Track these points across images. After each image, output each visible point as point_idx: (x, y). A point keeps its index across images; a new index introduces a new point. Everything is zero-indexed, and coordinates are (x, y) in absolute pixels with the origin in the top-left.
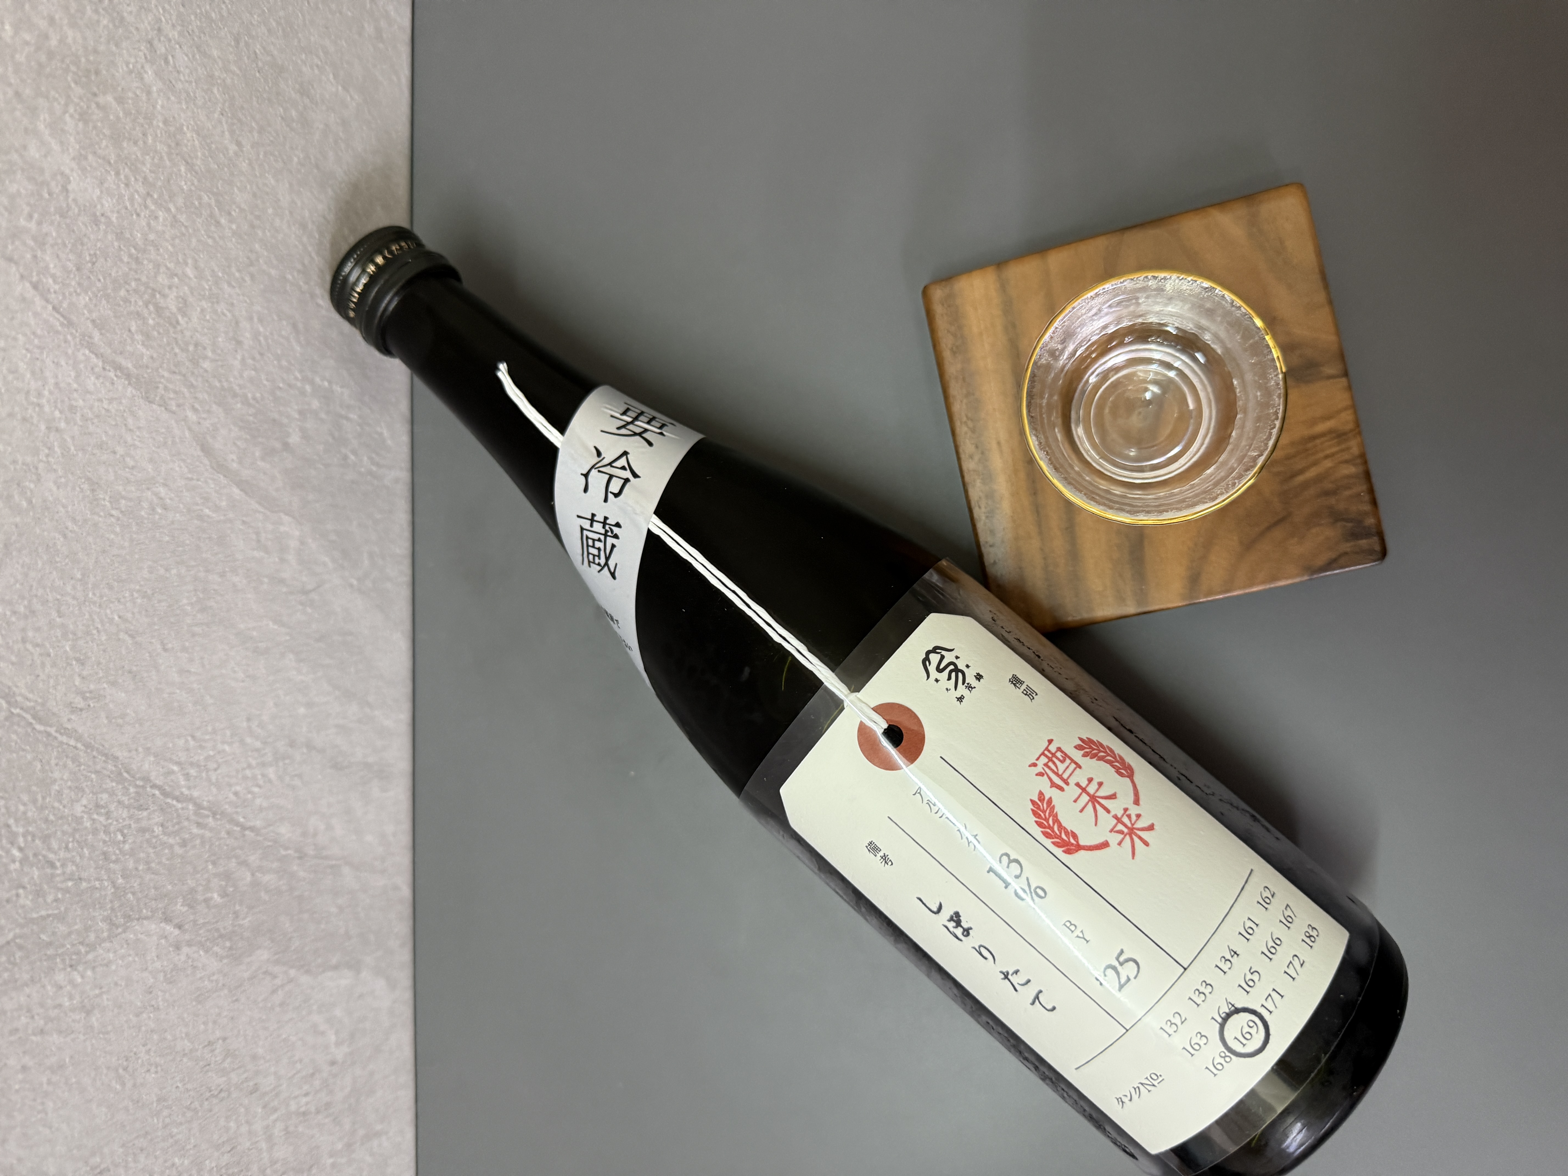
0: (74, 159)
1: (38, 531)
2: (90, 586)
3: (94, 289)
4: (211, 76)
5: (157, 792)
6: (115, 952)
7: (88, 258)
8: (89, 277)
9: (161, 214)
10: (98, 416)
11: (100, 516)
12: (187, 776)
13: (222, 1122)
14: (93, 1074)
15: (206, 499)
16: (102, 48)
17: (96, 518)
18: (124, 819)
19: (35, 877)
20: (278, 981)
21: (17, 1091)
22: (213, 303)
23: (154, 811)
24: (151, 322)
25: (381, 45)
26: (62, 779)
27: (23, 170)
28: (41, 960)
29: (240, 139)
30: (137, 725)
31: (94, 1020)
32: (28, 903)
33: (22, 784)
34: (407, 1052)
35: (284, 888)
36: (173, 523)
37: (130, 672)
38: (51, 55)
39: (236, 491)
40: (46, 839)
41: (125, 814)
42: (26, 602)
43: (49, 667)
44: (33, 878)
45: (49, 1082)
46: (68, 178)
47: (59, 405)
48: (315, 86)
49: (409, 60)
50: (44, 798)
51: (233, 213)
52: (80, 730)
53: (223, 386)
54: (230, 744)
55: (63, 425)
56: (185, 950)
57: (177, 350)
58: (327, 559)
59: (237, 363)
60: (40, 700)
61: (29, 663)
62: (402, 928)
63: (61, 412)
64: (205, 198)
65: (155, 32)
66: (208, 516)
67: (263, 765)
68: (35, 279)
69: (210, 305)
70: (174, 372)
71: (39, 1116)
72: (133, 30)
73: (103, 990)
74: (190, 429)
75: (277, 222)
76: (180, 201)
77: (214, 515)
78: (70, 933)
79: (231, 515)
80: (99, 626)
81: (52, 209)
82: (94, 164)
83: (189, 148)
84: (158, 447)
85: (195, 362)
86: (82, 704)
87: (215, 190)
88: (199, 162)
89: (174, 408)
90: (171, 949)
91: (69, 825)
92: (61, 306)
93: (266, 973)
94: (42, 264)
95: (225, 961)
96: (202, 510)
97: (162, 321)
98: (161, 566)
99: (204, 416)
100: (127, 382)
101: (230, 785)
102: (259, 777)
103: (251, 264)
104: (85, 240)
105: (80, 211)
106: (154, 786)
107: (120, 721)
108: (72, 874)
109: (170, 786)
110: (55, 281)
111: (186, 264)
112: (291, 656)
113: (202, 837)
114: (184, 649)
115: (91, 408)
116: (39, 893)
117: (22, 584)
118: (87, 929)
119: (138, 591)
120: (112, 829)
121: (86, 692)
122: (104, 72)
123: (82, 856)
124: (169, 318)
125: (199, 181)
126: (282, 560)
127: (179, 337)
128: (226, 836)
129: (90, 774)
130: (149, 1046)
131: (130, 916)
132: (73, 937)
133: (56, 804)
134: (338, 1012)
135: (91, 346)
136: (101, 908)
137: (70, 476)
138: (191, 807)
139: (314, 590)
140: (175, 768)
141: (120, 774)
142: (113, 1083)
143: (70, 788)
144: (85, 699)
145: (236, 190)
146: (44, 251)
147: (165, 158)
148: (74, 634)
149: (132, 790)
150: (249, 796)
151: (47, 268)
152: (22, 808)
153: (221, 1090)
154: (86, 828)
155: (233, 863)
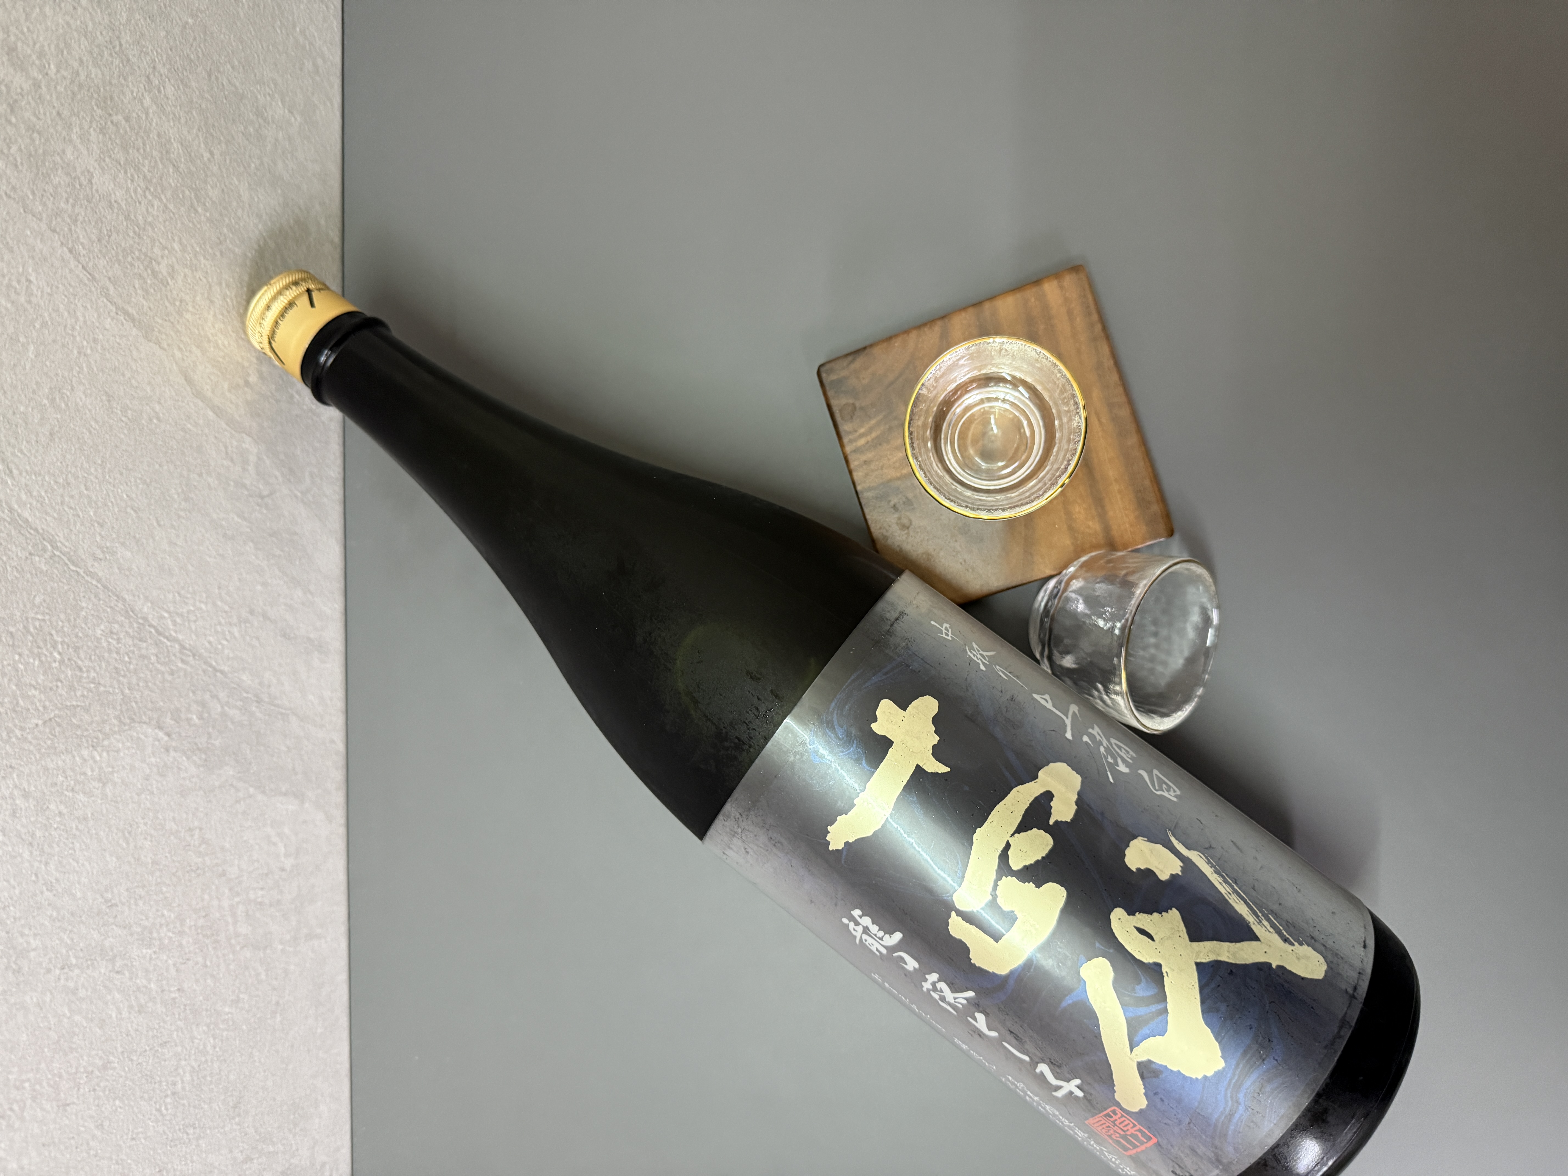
0: (96, 160)
1: (72, 426)
2: (107, 470)
3: (110, 255)
4: (191, 102)
5: (153, 631)
6: (123, 743)
7: (106, 233)
8: (106, 247)
9: (156, 203)
10: (113, 348)
11: (113, 420)
12: (175, 623)
13: (199, 892)
14: (107, 829)
15: (189, 417)
16: (115, 81)
17: (112, 421)
18: (130, 646)
19: (69, 675)
20: (241, 794)
21: (55, 829)
22: (192, 271)
23: (151, 644)
24: (149, 282)
25: (318, 78)
26: (87, 608)
27: (62, 168)
28: (72, 737)
29: (212, 148)
30: (139, 578)
31: (108, 790)
32: (64, 693)
33: (61, 606)
34: (342, 877)
35: (245, 723)
36: (164, 431)
37: (134, 537)
38: (81, 86)
39: (210, 413)
40: (77, 649)
41: (131, 643)
42: (64, 476)
43: (79, 525)
44: (67, 676)
45: (77, 829)
46: (92, 175)
47: (86, 337)
48: (268, 109)
49: (340, 90)
50: (75, 620)
51: (207, 204)
52: (100, 575)
53: (200, 333)
54: (206, 604)
55: (89, 351)
56: (172, 753)
57: (167, 304)
58: (277, 474)
59: (210, 317)
60: (72, 548)
61: (66, 520)
62: (337, 775)
63: (88, 343)
64: (187, 192)
65: (151, 70)
66: (190, 430)
67: (231, 624)
68: (70, 245)
69: (190, 272)
70: (166, 320)
71: (70, 852)
72: (136, 68)
73: (116, 770)
74: (176, 363)
75: (240, 212)
76: (169, 194)
77: (195, 430)
78: (92, 722)
79: (206, 431)
80: (113, 500)
81: (81, 197)
82: (110, 165)
83: (176, 153)
84: (155, 374)
85: (180, 313)
86: (101, 556)
87: (194, 186)
88: (182, 166)
89: (166, 347)
90: (162, 750)
91: (92, 642)
92: (88, 266)
93: (232, 785)
94: (75, 236)
95: (202, 769)
96: (185, 425)
97: (157, 282)
98: (157, 463)
99: (186, 354)
100: (132, 325)
101: (205, 635)
102: (227, 633)
103: (221, 243)
104: (104, 219)
105: (100, 198)
106: (151, 626)
107: (127, 573)
108: (94, 678)
109: (162, 627)
110: (84, 248)
111: (174, 240)
112: (251, 544)
113: (185, 670)
114: (173, 527)
115: (108, 341)
116: (72, 688)
117: (61, 463)
118: (104, 722)
119: (141, 479)
120: (122, 652)
121: (103, 547)
122: (116, 98)
123: (100, 667)
124: (162, 279)
125: (183, 179)
126: (244, 470)
127: (169, 294)
128: (202, 673)
129: (106, 608)
130: (146, 820)
131: (133, 719)
132: (94, 725)
133: (83, 626)
134: (286, 830)
135: (107, 296)
136: (114, 708)
137: (94, 389)
138: (177, 646)
139: (268, 496)
140: (166, 615)
141: (127, 611)
142: (121, 842)
143: (93, 615)
144: (103, 552)
145: (209, 187)
146: (76, 226)
147: (159, 162)
148: (96, 503)
149: (135, 625)
150: (220, 647)
151: (78, 237)
152: (60, 623)
153: (198, 868)
154: (103, 647)
155: (207, 696)
